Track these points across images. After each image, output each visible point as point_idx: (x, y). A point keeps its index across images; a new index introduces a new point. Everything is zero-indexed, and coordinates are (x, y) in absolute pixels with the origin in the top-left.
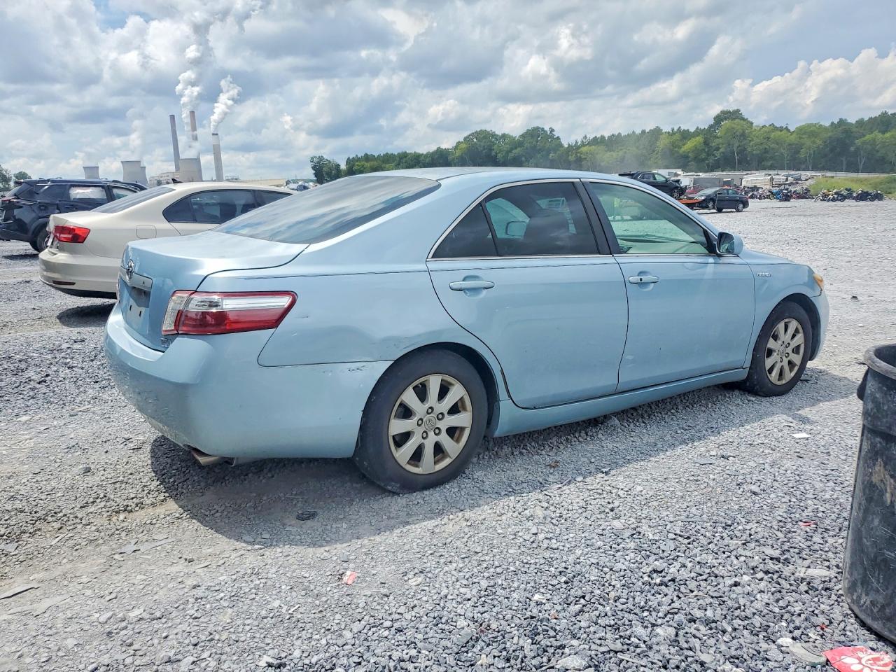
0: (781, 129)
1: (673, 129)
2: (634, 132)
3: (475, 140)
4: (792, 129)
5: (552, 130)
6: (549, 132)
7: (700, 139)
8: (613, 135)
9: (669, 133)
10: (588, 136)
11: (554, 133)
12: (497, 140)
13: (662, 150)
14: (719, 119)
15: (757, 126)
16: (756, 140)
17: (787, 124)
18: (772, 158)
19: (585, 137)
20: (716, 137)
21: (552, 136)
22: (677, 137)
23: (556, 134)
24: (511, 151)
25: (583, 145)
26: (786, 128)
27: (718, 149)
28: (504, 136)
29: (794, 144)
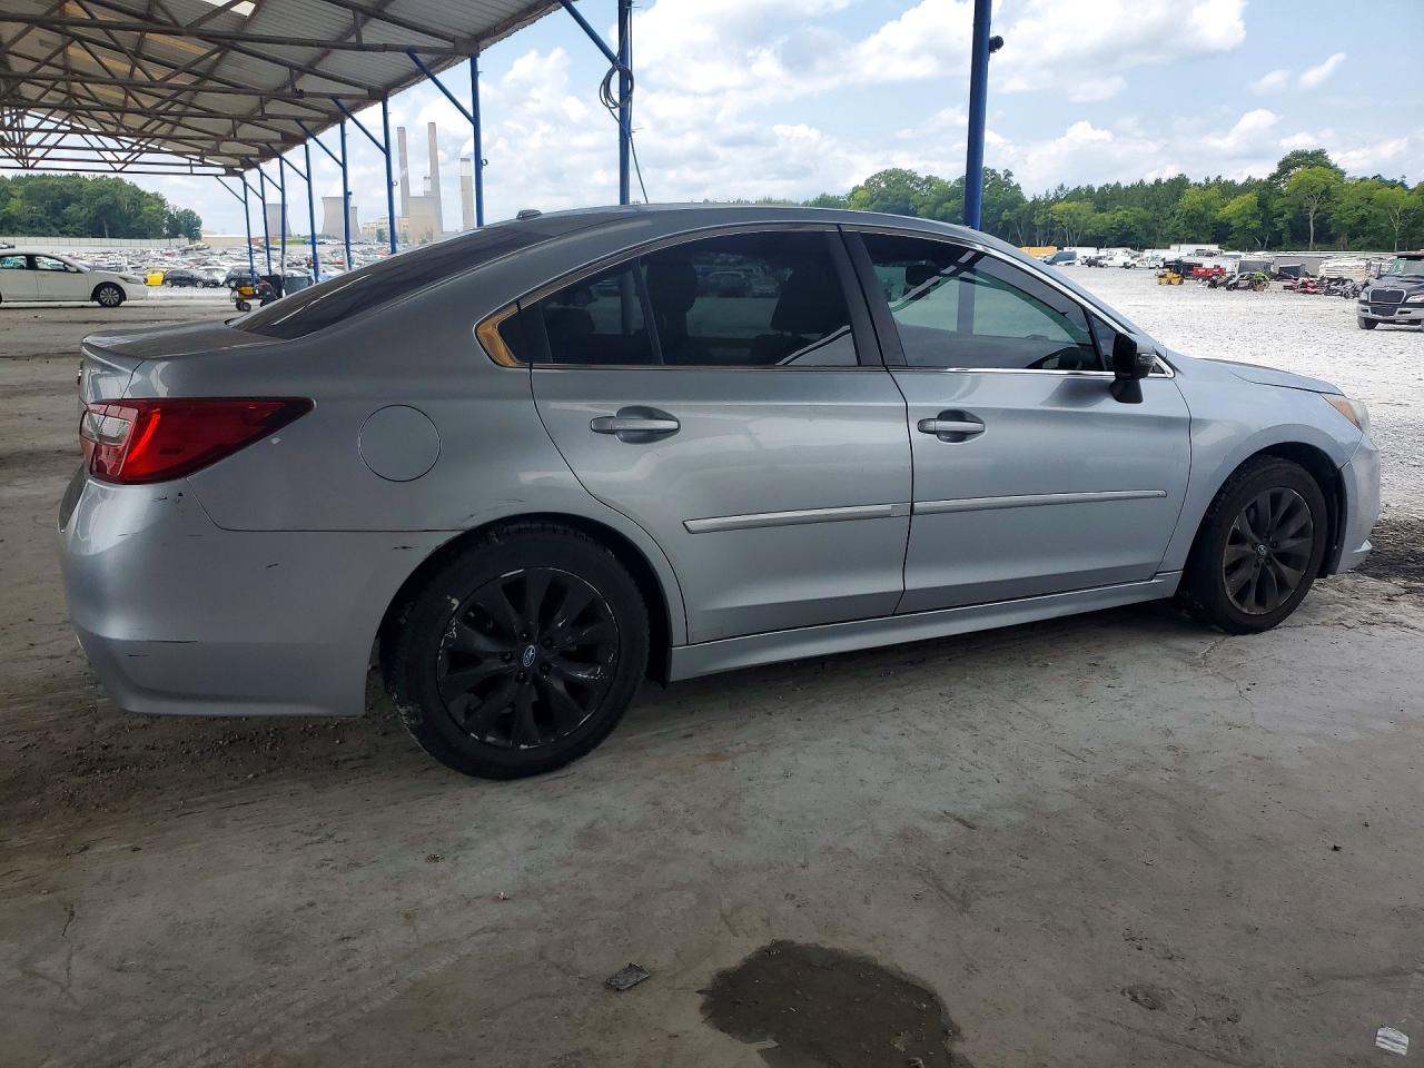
0: (1392, 184)
1: (1207, 179)
2: (1141, 182)
3: (883, 185)
4: (1412, 185)
5: (1009, 174)
6: (1003, 177)
7: (1251, 197)
8: (1107, 185)
9: (1200, 185)
10: (1066, 187)
11: (1011, 178)
12: (918, 185)
13: (1187, 213)
14: (1286, 166)
15: (1353, 179)
16: (1348, 202)
17: (1404, 177)
18: (1373, 232)
19: (1062, 187)
20: (1280, 194)
21: (1007, 184)
22: (1213, 192)
23: (1015, 180)
24: (939, 203)
25: (1057, 200)
26: (1402, 184)
27: (1281, 215)
28: (929, 180)
29: (1411, 210)
